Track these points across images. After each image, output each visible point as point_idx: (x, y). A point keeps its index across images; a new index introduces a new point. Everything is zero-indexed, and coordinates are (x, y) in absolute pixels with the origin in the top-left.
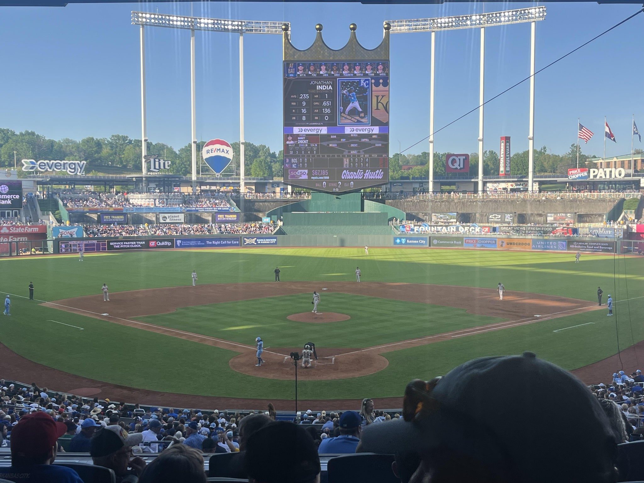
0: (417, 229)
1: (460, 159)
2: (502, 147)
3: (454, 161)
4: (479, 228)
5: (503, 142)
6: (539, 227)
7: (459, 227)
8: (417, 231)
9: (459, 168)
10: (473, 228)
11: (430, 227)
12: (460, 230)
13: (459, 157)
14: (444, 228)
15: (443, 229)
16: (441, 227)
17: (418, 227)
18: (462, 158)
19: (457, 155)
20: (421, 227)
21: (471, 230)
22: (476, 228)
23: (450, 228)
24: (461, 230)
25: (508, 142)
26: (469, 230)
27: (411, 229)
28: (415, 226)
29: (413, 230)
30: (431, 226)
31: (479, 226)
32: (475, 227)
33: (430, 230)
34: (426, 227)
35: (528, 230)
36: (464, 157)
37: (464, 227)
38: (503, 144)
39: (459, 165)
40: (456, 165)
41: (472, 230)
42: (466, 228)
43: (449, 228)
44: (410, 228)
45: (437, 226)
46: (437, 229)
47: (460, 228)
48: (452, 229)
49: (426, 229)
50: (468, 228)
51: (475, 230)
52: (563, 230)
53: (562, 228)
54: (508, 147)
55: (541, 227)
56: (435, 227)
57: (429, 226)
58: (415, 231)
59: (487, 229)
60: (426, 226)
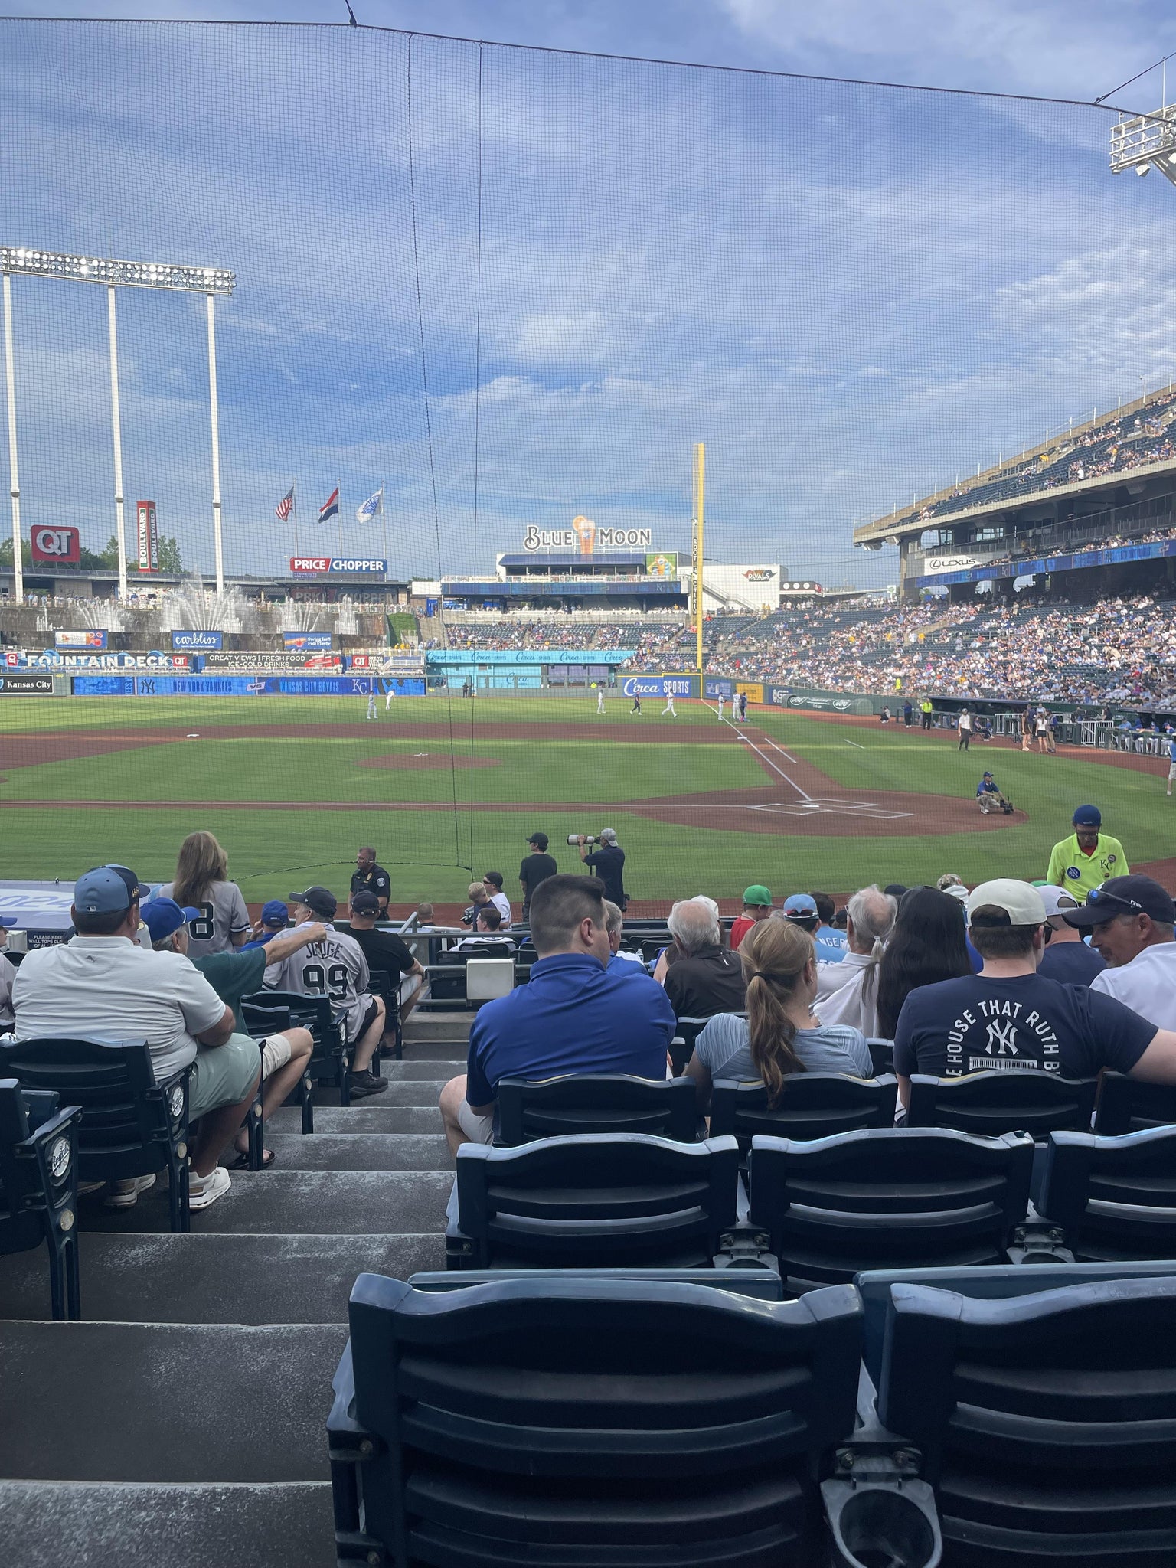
0: (34, 662)
1: (59, 536)
2: (142, 520)
3: (47, 540)
4: (167, 658)
5: (142, 511)
6: (282, 655)
7: (124, 656)
8: (33, 665)
9: (59, 553)
10: (155, 658)
11: (62, 657)
12: (126, 662)
13: (59, 533)
14: (94, 658)
15: (91, 661)
16: (86, 657)
17: (36, 657)
18: (65, 534)
19: (54, 529)
20: (43, 657)
21: (149, 661)
22: (160, 658)
23: (106, 659)
24: (130, 661)
25: (152, 512)
26: (145, 661)
27: (21, 660)
28: (27, 654)
29: (24, 663)
30: (65, 655)
31: (166, 655)
32: (157, 656)
33: (62, 663)
34: (54, 657)
35: (261, 661)
36: (69, 533)
37: (135, 656)
38: (142, 515)
39: (60, 548)
40: (53, 548)
41: (152, 661)
42: (139, 658)
43: (103, 658)
44: (16, 659)
45: (77, 655)
46: (77, 660)
47: (126, 658)
48: (109, 659)
49: (54, 662)
50: (144, 658)
51: (157, 661)
52: (324, 659)
53: (322, 656)
54: (153, 521)
55: (285, 655)
56: (74, 658)
57: (61, 654)
58: (30, 665)
59: (181, 660)
60: (54, 655)
